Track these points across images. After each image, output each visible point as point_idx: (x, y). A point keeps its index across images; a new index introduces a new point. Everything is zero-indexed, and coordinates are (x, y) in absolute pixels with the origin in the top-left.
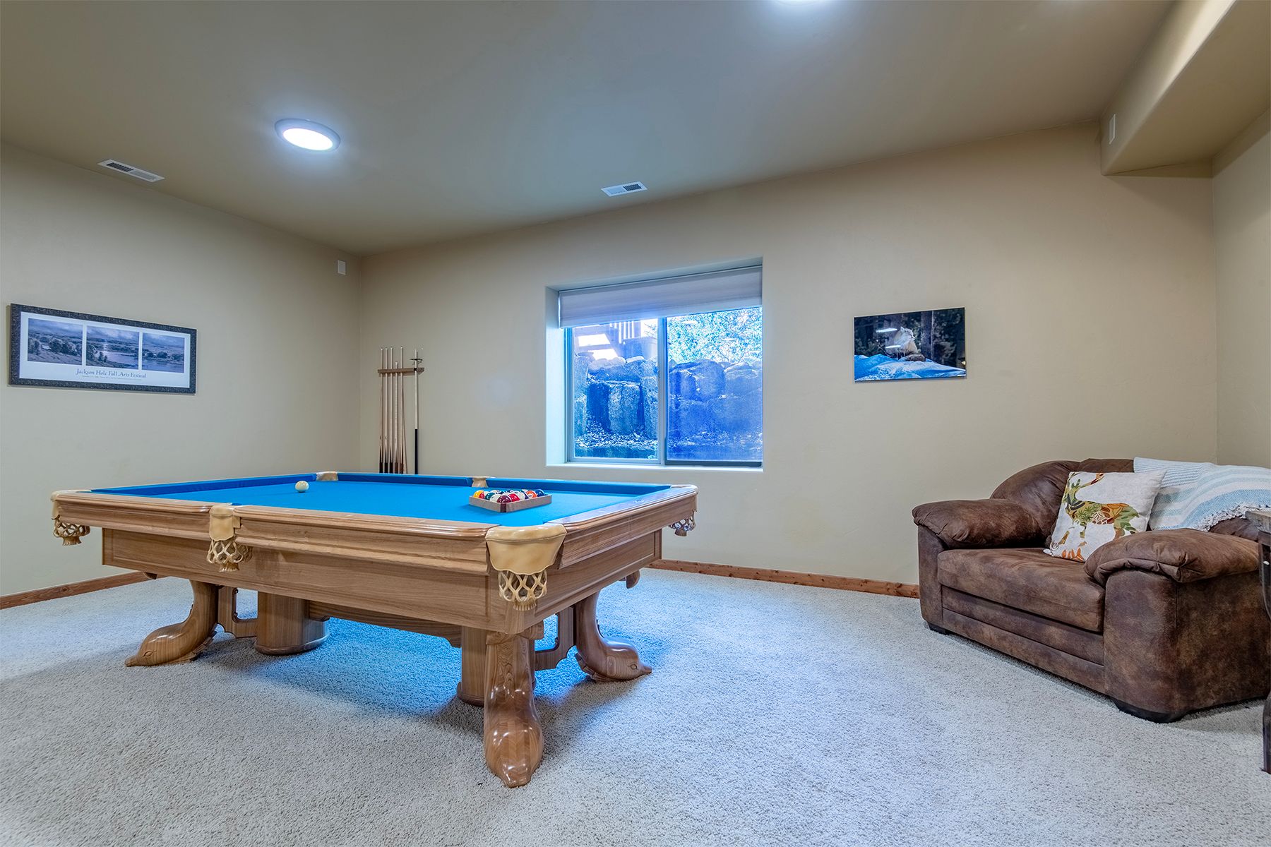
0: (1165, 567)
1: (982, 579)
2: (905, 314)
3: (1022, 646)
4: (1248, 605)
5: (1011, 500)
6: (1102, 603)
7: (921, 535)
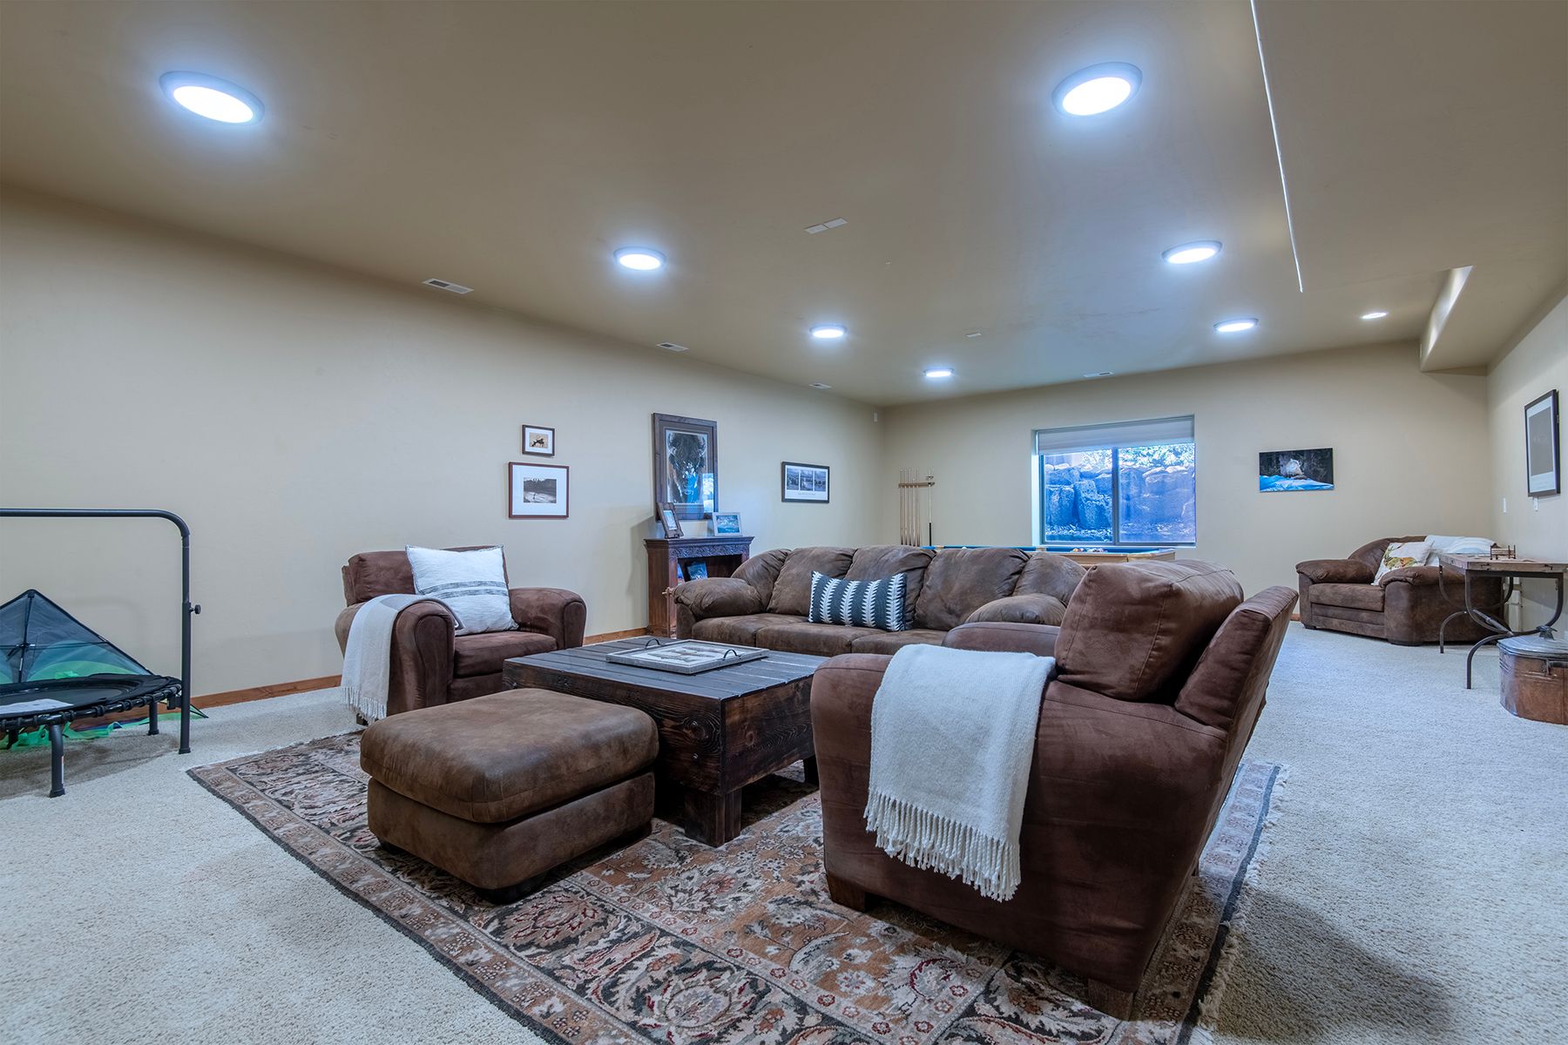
0: (1408, 578)
1: (1331, 595)
2: (1294, 452)
3: (1350, 626)
4: (1457, 598)
5: (1358, 559)
6: (1384, 597)
7: (1300, 578)
